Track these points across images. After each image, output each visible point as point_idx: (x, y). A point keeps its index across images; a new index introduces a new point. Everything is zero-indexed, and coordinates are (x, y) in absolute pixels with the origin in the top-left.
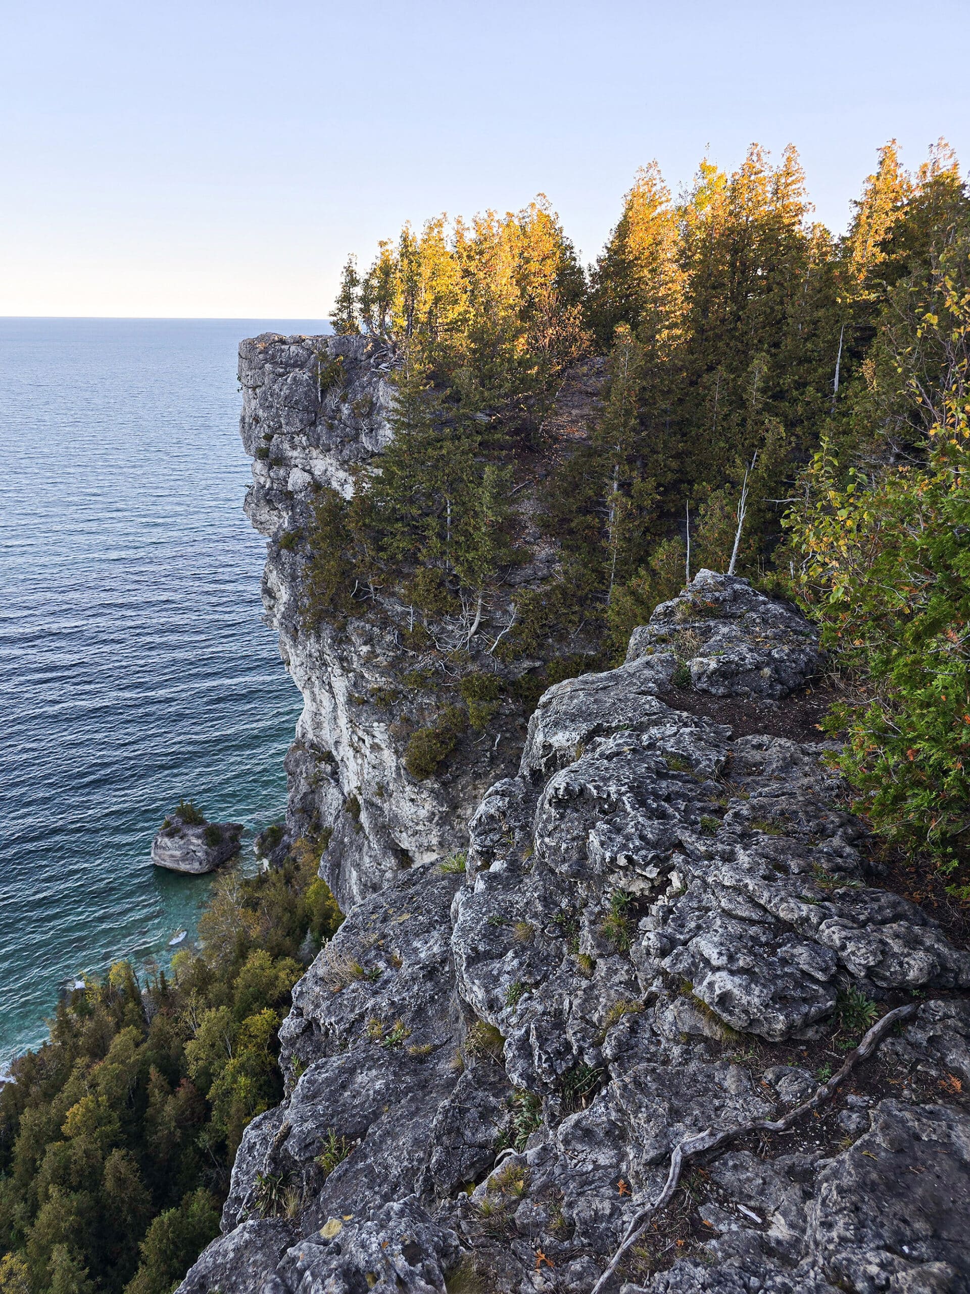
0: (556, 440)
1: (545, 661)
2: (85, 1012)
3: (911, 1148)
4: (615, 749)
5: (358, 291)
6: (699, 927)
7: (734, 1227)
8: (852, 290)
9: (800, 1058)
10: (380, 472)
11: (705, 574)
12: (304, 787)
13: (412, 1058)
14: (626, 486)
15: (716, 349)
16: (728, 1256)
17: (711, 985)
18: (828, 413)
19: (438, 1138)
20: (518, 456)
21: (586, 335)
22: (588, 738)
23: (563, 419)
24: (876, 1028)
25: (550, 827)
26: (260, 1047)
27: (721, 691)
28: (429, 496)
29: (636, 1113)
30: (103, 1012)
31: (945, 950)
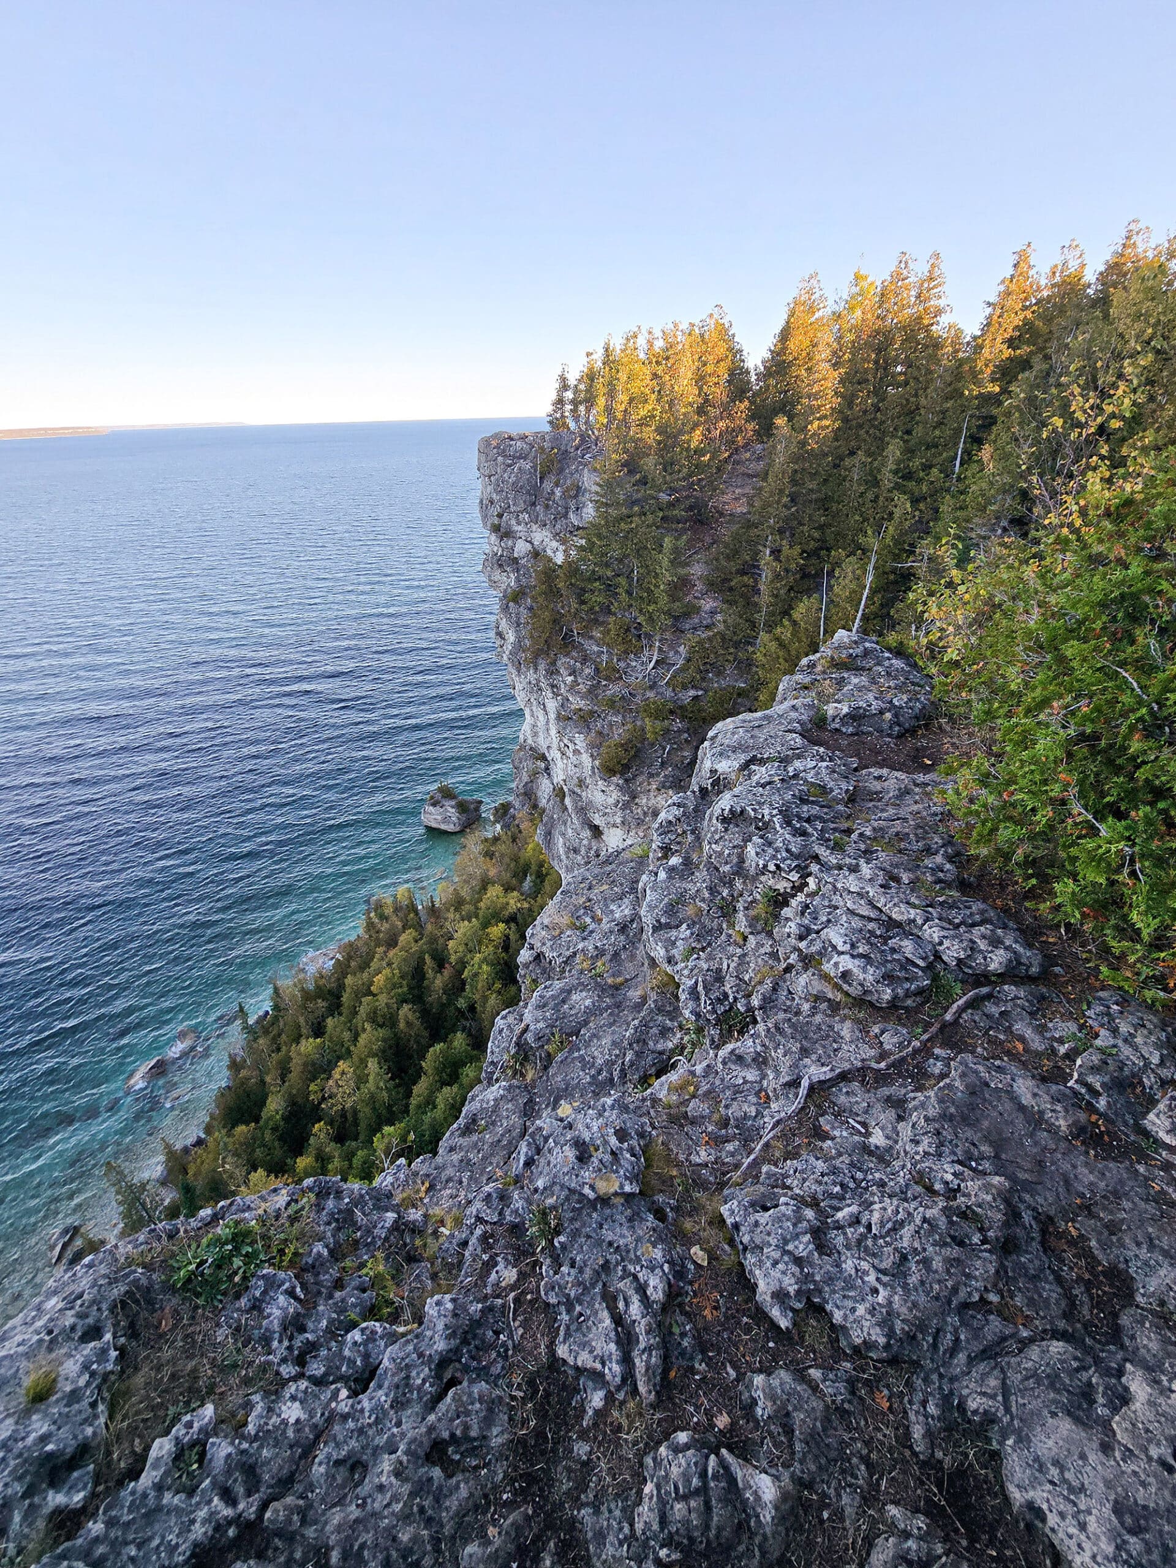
0: (721, 514)
1: (706, 691)
2: (383, 917)
3: (982, 1091)
4: (768, 779)
5: (569, 395)
6: (829, 921)
7: (845, 1134)
8: (979, 383)
9: (900, 1020)
10: (583, 542)
11: (841, 635)
12: (525, 778)
13: (611, 986)
14: (776, 553)
15: (858, 436)
16: (840, 1154)
17: (836, 964)
18: (948, 491)
19: (630, 1045)
20: (691, 528)
21: (752, 426)
22: (746, 766)
23: (727, 498)
24: (961, 1002)
25: (717, 837)
26: (496, 947)
27: (851, 730)
28: (620, 561)
29: (776, 1049)
30: (394, 918)
31: (1021, 950)
